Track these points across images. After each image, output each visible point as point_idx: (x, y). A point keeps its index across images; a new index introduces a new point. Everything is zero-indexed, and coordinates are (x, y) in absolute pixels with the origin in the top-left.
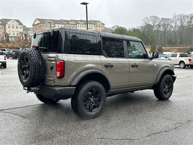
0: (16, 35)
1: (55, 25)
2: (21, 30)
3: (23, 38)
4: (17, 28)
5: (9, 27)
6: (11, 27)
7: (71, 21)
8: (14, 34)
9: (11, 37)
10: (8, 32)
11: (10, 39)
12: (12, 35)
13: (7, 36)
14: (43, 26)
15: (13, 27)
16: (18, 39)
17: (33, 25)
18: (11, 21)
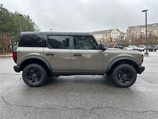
0: (116, 38)
1: (141, 29)
2: (119, 35)
3: (120, 39)
4: (117, 33)
5: (112, 34)
6: (114, 34)
7: (154, 24)
8: (115, 37)
9: (113, 39)
10: (112, 37)
11: (113, 40)
12: (114, 38)
13: (111, 38)
14: (133, 30)
15: (115, 34)
16: (117, 40)
17: (127, 31)
18: (114, 30)
